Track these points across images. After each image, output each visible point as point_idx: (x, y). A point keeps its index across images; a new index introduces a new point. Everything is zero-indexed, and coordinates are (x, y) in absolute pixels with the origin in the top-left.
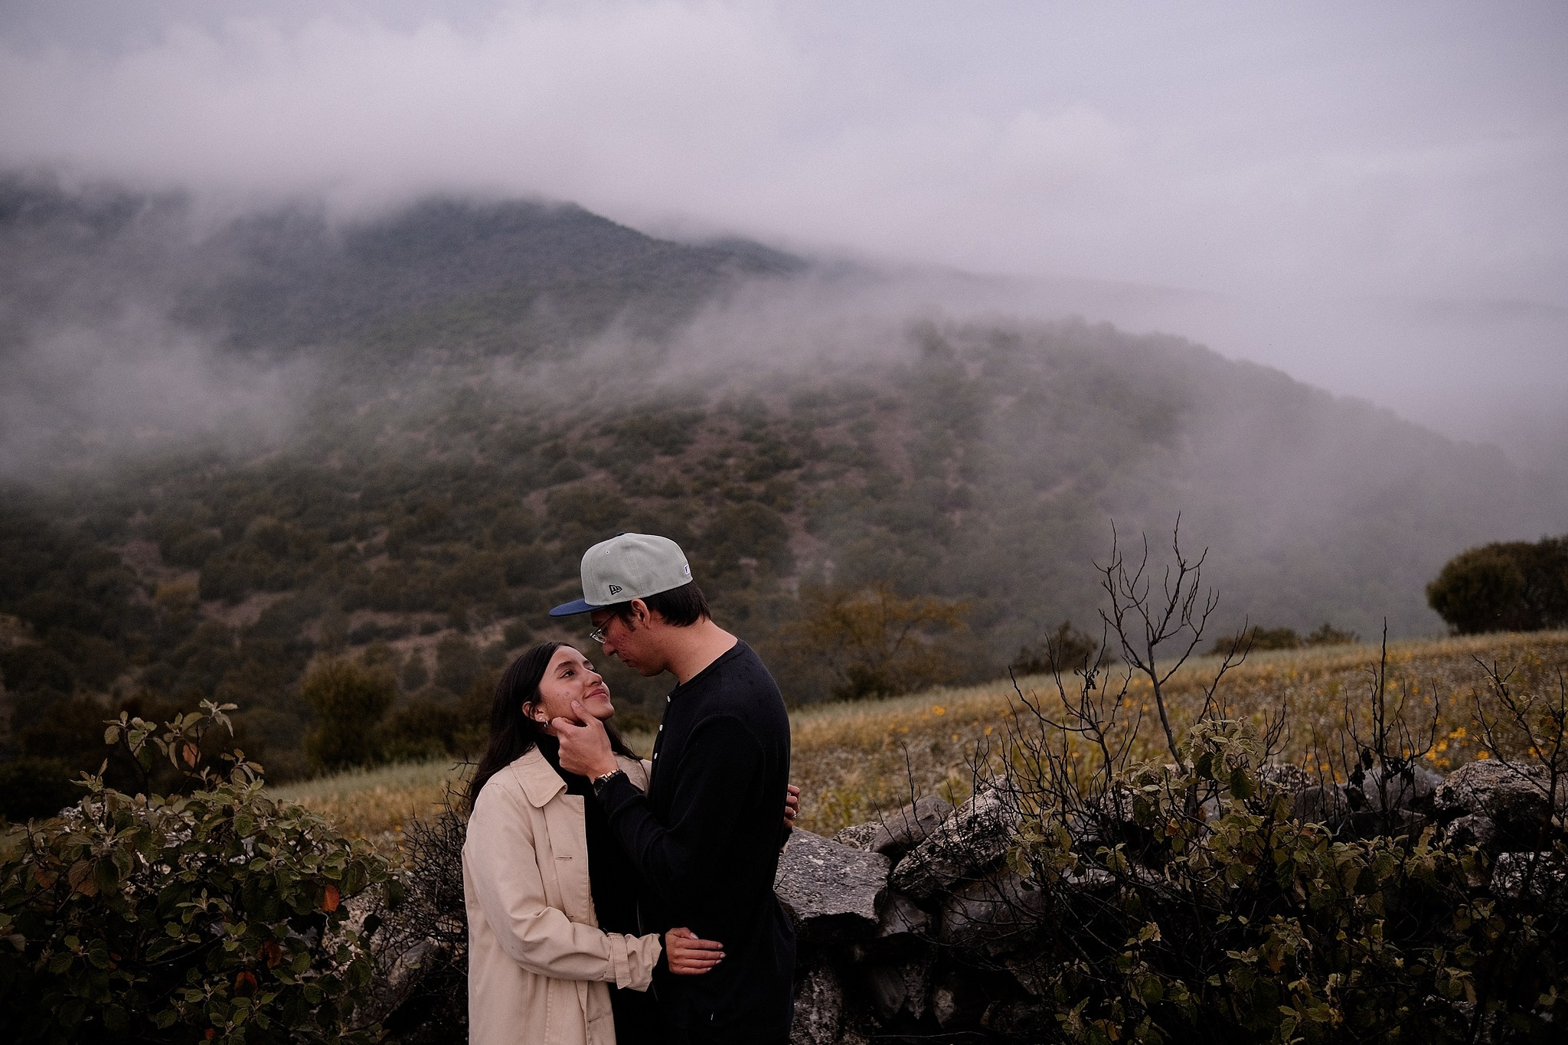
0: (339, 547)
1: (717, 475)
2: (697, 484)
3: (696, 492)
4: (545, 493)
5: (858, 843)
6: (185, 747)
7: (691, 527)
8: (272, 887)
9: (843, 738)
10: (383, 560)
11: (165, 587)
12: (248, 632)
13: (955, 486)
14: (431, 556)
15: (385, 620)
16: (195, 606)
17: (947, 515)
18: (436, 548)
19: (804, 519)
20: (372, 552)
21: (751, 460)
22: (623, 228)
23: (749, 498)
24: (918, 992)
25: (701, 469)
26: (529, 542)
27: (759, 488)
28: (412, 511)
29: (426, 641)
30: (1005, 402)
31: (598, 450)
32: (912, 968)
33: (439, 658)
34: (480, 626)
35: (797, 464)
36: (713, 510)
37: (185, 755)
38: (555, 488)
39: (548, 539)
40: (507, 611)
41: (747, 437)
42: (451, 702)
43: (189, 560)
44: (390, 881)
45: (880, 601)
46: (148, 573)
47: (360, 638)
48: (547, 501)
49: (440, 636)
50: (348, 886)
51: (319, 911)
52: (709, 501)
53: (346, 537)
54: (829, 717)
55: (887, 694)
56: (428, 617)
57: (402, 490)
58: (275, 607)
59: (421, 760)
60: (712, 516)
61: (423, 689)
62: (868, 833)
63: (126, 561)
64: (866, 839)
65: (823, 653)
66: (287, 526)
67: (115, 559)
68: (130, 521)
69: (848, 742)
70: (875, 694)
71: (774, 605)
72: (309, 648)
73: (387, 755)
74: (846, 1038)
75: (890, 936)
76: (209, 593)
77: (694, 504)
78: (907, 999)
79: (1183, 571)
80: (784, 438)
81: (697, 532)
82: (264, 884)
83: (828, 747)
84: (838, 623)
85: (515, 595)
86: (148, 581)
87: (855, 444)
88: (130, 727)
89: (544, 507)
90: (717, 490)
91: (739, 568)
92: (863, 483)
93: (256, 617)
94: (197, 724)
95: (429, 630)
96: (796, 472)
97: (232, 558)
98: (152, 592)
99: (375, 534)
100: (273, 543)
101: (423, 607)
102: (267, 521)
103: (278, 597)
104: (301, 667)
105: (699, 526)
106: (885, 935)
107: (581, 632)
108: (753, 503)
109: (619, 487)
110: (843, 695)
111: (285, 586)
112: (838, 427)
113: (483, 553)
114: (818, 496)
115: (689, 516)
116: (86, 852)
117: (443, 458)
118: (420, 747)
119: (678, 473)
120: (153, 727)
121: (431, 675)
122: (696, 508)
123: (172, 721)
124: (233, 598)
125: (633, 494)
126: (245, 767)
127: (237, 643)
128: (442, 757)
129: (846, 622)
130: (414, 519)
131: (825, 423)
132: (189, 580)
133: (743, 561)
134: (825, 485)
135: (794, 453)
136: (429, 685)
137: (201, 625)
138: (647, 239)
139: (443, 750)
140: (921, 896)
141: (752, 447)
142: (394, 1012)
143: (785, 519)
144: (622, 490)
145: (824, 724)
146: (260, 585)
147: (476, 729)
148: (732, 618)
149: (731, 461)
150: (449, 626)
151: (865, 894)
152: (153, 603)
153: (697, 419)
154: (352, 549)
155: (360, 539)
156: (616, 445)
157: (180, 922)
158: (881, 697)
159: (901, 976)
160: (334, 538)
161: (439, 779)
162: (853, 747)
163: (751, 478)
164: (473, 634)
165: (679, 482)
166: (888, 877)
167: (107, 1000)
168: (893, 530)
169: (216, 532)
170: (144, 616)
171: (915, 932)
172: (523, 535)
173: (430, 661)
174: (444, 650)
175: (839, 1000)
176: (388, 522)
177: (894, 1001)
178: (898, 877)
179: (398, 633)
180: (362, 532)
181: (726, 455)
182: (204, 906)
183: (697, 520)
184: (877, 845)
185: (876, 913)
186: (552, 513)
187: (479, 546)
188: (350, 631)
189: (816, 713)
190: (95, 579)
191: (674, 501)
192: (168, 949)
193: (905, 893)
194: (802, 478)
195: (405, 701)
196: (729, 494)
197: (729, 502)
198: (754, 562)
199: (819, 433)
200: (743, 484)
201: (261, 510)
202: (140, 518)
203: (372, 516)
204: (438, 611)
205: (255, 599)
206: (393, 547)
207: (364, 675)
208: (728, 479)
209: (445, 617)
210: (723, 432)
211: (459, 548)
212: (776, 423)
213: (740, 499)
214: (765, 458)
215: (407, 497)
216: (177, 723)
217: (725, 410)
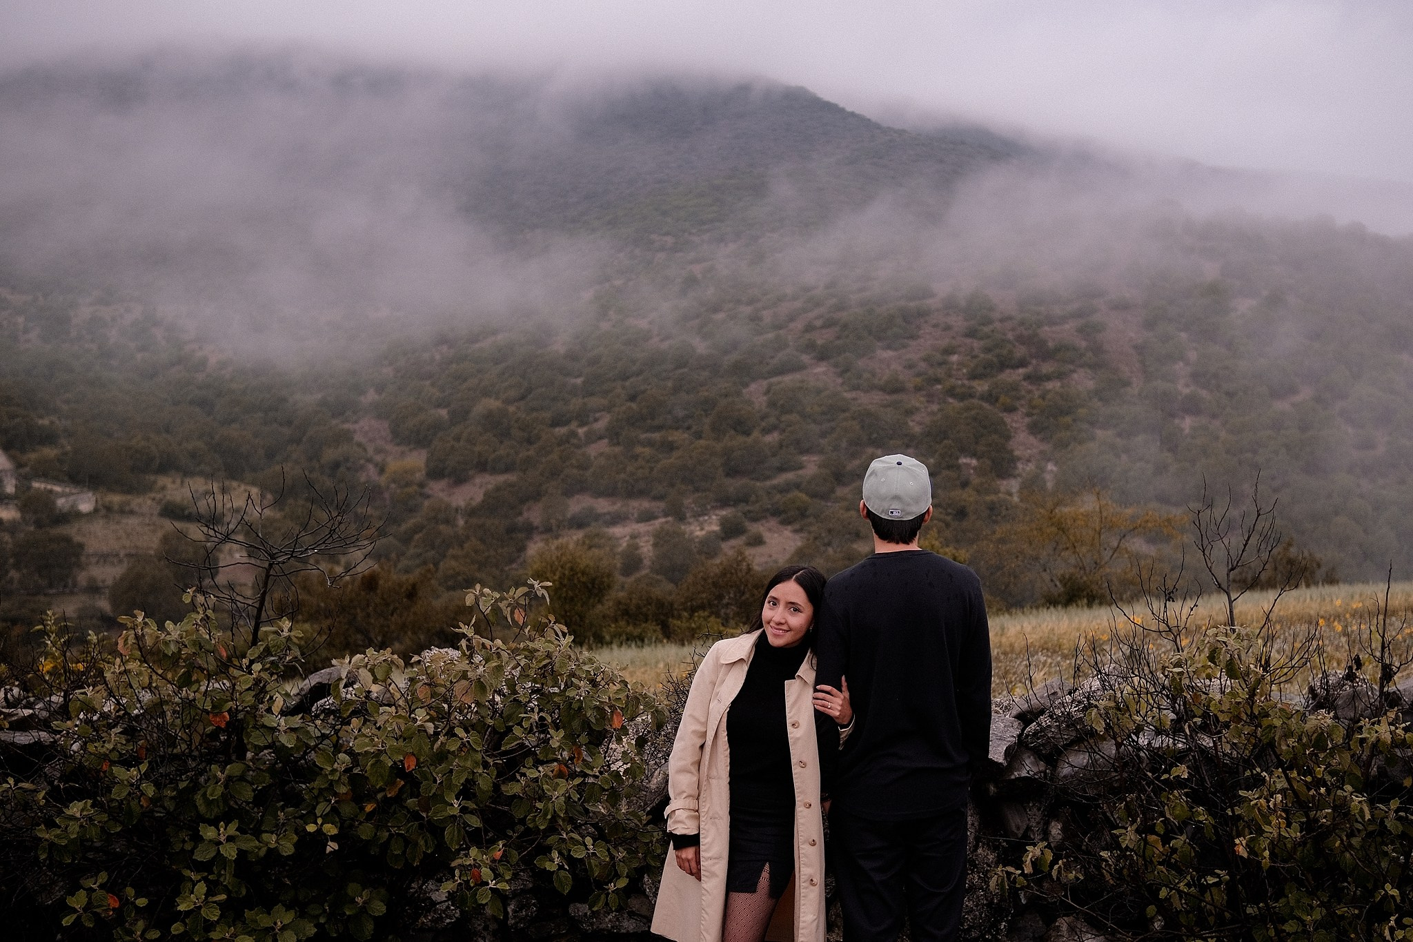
0: (561, 431)
1: (940, 372)
2: (919, 380)
3: (918, 389)
4: (765, 383)
5: (1001, 711)
6: (516, 611)
7: (911, 424)
8: (580, 708)
9: (1046, 643)
10: (603, 446)
11: (394, 465)
12: (472, 512)
13: (1186, 391)
14: (650, 443)
15: (603, 506)
16: (422, 485)
17: (1177, 421)
18: (656, 436)
19: (1027, 420)
20: (593, 438)
21: (975, 357)
22: (853, 114)
23: (971, 396)
24: (1038, 823)
25: (923, 365)
26: (747, 433)
27: (982, 387)
28: (632, 398)
29: (642, 528)
30: (1244, 306)
31: (819, 342)
32: (1034, 805)
33: (655, 545)
34: (697, 515)
35: (1022, 363)
36: (935, 407)
37: (516, 616)
38: (774, 380)
39: (766, 431)
40: (724, 502)
41: (971, 333)
42: (664, 589)
43: (418, 438)
44: (657, 711)
45: (1097, 509)
46: (379, 451)
47: (578, 523)
48: (768, 392)
49: (657, 523)
50: (629, 712)
51: (608, 728)
52: (930, 398)
53: (567, 423)
54: (1034, 621)
55: (1097, 601)
56: (646, 504)
57: (625, 377)
58: (498, 489)
59: (639, 643)
60: (933, 413)
61: (638, 575)
62: (1009, 704)
63: (358, 438)
64: (1007, 708)
65: (1037, 559)
66: (512, 409)
67: (346, 437)
68: (362, 399)
69: (1050, 647)
70: (1085, 601)
71: (992, 507)
72: (530, 530)
73: (608, 638)
74: (980, 851)
75: (1016, 779)
76: (435, 473)
77: (916, 401)
78: (1029, 828)
79: (1259, 515)
80: (1010, 336)
81: (917, 429)
82: (575, 706)
83: (1029, 650)
84: (1054, 529)
85: (734, 485)
86: (378, 458)
87: (1084, 344)
88: (482, 594)
89: (764, 399)
90: (939, 387)
91: (958, 467)
92: (1091, 384)
93: (479, 498)
94: (525, 595)
95: (647, 517)
96: (1021, 371)
97: (458, 439)
98: (382, 470)
99: (596, 420)
100: (496, 424)
101: (642, 494)
102: (493, 404)
103: (501, 478)
104: (522, 549)
105: (920, 423)
106: (1013, 777)
107: (797, 526)
108: (975, 401)
109: (840, 380)
110: (1052, 602)
111: (507, 470)
112: (1067, 327)
113: (702, 442)
114: (1043, 397)
115: (910, 412)
116: (464, 676)
117: (665, 345)
118: (637, 631)
119: (900, 368)
120: (498, 596)
121: (647, 562)
122: (918, 405)
123: (508, 592)
124: (459, 479)
125: (856, 388)
126: (555, 627)
127: (461, 522)
128: (658, 641)
129: (1062, 529)
130: (634, 406)
131: (1052, 322)
132: (417, 460)
133: (963, 460)
134: (1049, 385)
135: (1020, 351)
136: (644, 572)
137: (426, 503)
138: (877, 126)
139: (660, 636)
140: (1044, 752)
141: (977, 344)
142: (653, 807)
143: (1008, 418)
144: (843, 384)
145: (1028, 627)
146: (483, 466)
147: (691, 616)
148: (949, 518)
149: (955, 358)
150: (666, 515)
151: (999, 745)
152: (382, 480)
153: (922, 314)
154: (573, 434)
155: (582, 425)
156: (838, 338)
157: (522, 727)
158: (1090, 605)
159: (1025, 810)
160: (556, 423)
161: (657, 662)
162: (1054, 652)
163: (973, 376)
164: (690, 524)
165: (901, 377)
166: (1020, 736)
167: (480, 771)
168: (1119, 435)
169: (443, 413)
170: (373, 493)
171: (1036, 777)
172: (741, 426)
173: (647, 549)
174: (660, 539)
175: (976, 824)
176: (608, 409)
177: (1018, 828)
178: (1027, 736)
179: (617, 519)
180: (583, 417)
181: (949, 351)
182: (537, 718)
183: (917, 417)
184: (1014, 712)
185: (1005, 758)
186: (772, 404)
187: (699, 436)
188: (569, 516)
189: (1022, 618)
190: (330, 454)
191: (895, 397)
192: (515, 743)
193: (1031, 749)
194: (1027, 378)
195: (622, 588)
196: (951, 392)
197: (951, 400)
198: (974, 462)
199: (1046, 331)
200: (966, 382)
201: (486, 393)
202: (371, 396)
203: (594, 402)
204: (655, 498)
205: (478, 480)
206: (613, 434)
207: (586, 559)
208: (950, 376)
209: (662, 505)
210: (948, 328)
211: (677, 436)
212: (1001, 321)
213: (962, 397)
214: (989, 356)
215: (627, 383)
216: (511, 593)
217: (950, 305)
